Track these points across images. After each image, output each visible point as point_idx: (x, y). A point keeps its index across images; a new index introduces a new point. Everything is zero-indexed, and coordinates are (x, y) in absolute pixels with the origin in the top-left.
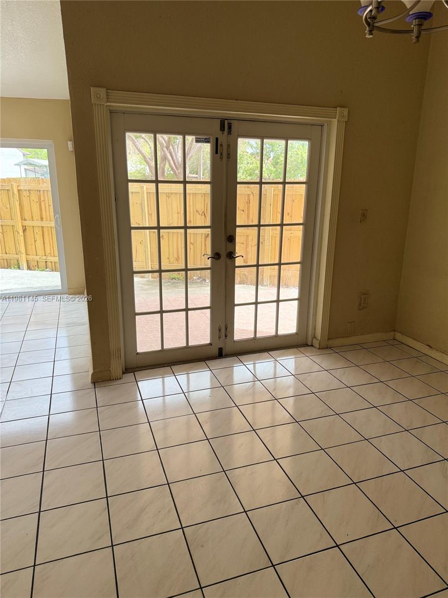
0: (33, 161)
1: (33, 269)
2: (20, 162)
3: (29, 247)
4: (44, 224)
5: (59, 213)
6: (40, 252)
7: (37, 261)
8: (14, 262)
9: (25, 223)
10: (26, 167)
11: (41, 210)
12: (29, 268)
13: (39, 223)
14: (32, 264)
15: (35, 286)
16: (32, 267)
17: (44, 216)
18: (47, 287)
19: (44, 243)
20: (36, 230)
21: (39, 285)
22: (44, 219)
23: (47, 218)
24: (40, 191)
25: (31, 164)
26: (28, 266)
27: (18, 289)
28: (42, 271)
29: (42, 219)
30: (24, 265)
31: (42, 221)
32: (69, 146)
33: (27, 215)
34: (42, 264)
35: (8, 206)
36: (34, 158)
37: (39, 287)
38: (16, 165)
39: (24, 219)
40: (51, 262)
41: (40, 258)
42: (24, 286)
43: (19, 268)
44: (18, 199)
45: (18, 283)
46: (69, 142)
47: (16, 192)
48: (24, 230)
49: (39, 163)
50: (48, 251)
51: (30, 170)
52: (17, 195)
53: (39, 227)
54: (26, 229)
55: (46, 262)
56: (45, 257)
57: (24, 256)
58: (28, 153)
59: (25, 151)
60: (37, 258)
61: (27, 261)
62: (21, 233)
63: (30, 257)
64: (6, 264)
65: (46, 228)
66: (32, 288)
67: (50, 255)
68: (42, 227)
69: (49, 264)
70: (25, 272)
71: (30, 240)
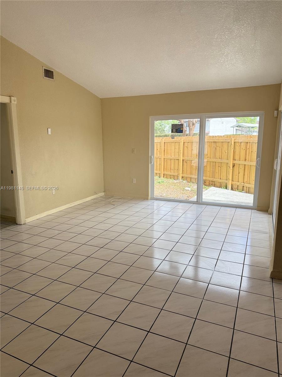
0: (242, 125)
1: (234, 190)
2: (234, 125)
3: (234, 177)
4: (246, 163)
5: (260, 157)
6: (241, 179)
7: (238, 185)
8: (224, 185)
9: (235, 162)
10: (237, 128)
11: (246, 154)
12: (232, 189)
13: (244, 163)
14: (235, 187)
15: (235, 201)
16: (234, 189)
17: (247, 158)
18: (242, 203)
19: (244, 175)
20: (241, 167)
21: (237, 201)
22: (247, 160)
23: (248, 159)
24: (247, 143)
25: (240, 127)
26: (232, 188)
27: (225, 201)
28: (240, 192)
29: (245, 160)
30: (230, 187)
31: (245, 161)
32: (275, 114)
33: (237, 157)
34: (241, 188)
35: (227, 152)
36: (243, 123)
37: (237, 202)
38: (231, 127)
39: (234, 159)
40: (247, 187)
41: (240, 184)
42: (228, 200)
43: (226, 188)
44: (233, 148)
45: (225, 198)
46: (275, 111)
47: (233, 143)
48: (233, 166)
49: (245, 125)
50: (246, 180)
51: (239, 130)
52: (233, 145)
53: (243, 164)
54: (234, 165)
55: (243, 187)
56: (243, 184)
57: (231, 181)
58: (239, 120)
59: (238, 119)
60: (238, 184)
61: (232, 185)
62: (231, 168)
63: (234, 183)
64: (219, 185)
65: (247, 166)
66: (233, 202)
67: (246, 182)
68: (245, 165)
69: (245, 188)
70: (229, 191)
71: (236, 172)
